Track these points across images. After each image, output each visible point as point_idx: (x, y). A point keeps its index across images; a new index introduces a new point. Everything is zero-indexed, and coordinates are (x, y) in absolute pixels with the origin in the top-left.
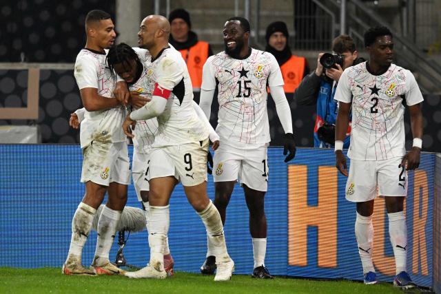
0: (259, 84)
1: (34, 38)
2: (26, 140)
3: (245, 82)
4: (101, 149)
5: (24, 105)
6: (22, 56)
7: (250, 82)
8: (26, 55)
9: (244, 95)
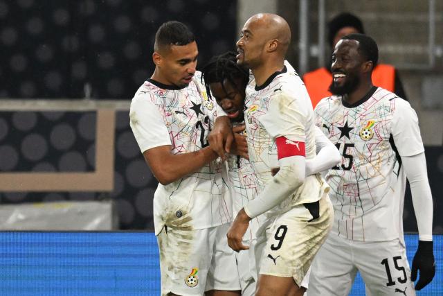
0: (367, 149)
1: (106, 60)
2: (94, 224)
3: (347, 146)
4: (181, 240)
5: (90, 168)
6: (88, 89)
7: (352, 145)
8: (94, 87)
9: (343, 166)
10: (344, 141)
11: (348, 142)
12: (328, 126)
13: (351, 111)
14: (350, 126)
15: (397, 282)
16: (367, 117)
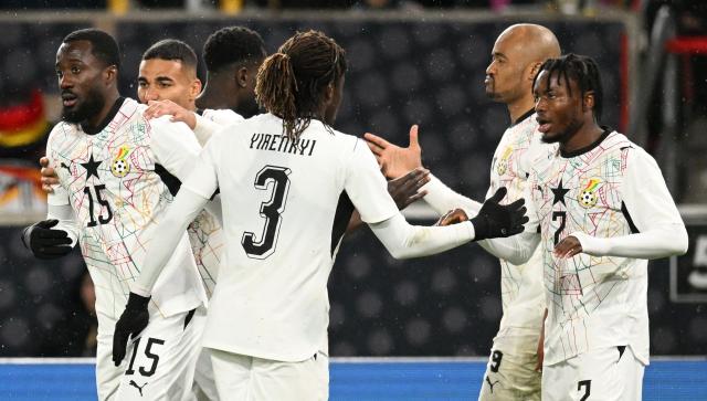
7: (104, 187)
9: (101, 218)
10: (93, 182)
11: (98, 183)
12: (67, 165)
13: (95, 138)
14: (96, 160)
15: (137, 373)
16: (116, 143)
